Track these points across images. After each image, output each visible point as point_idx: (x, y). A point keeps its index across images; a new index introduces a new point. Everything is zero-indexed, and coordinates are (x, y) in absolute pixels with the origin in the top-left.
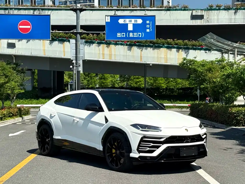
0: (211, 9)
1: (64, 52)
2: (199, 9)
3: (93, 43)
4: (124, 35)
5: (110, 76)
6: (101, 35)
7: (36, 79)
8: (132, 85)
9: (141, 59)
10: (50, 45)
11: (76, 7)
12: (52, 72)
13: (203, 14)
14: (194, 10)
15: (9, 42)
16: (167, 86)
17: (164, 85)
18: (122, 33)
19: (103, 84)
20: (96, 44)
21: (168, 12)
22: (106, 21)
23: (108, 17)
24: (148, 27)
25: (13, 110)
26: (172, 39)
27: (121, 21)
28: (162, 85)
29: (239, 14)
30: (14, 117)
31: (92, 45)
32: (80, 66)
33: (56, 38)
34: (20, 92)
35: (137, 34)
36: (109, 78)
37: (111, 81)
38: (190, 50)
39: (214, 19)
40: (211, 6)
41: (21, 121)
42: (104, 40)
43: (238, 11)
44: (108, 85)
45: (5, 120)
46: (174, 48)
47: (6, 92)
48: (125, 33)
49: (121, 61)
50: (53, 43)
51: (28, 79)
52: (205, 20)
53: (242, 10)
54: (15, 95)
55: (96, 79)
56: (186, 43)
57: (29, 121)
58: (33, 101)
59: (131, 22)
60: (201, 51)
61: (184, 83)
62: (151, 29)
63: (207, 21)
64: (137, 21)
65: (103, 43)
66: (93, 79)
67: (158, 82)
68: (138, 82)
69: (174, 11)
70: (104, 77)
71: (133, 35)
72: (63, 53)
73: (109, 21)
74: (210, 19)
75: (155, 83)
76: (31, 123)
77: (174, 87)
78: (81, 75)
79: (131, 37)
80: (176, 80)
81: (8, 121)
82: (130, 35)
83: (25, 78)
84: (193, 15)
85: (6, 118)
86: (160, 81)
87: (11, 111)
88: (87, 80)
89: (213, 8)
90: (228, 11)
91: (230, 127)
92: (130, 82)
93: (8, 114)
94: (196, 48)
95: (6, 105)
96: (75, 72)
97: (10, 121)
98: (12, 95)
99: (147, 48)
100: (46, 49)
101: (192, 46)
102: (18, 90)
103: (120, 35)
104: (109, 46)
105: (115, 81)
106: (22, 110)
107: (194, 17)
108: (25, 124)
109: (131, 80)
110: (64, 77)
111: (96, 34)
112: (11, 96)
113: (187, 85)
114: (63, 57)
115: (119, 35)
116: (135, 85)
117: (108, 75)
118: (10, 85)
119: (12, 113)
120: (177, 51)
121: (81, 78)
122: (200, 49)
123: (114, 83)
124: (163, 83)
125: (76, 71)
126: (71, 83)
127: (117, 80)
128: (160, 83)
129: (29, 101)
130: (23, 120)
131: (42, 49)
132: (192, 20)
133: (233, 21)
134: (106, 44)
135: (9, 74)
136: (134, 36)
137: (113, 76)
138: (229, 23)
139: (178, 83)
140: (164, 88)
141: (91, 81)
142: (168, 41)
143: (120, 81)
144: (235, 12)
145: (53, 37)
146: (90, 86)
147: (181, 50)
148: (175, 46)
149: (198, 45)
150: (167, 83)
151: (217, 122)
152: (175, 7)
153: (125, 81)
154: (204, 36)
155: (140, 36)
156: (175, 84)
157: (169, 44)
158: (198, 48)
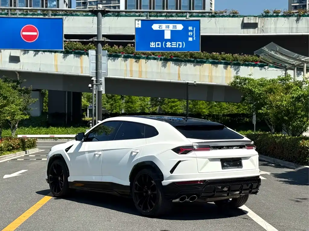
0: (267, 15)
1: (82, 67)
2: (252, 15)
3: (118, 57)
4: (159, 45)
5: (140, 99)
6: (128, 47)
7: (47, 102)
8: (166, 111)
9: (179, 77)
10: (64, 59)
11: (97, 8)
12: (67, 93)
13: (257, 22)
14: (246, 17)
15: (11, 55)
16: (209, 111)
17: (206, 110)
18: (157, 43)
19: (130, 109)
20: (121, 58)
21: (213, 19)
22: (136, 27)
23: (138, 21)
24: (190, 34)
25: (13, 142)
26: (219, 53)
27: (155, 27)
28: (204, 110)
29: (302, 21)
30: (15, 151)
31: (117, 59)
32: (101, 84)
33: (71, 50)
34: (23, 118)
35: (176, 44)
36: (137, 101)
37: (140, 105)
38: (241, 66)
39: (270, 28)
40: (267, 12)
41: (23, 155)
42: (132, 53)
43: (301, 18)
44: (136, 110)
45: (3, 154)
46: (221, 63)
47: (4, 118)
48: (160, 43)
49: (154, 80)
50: (67, 56)
51: (34, 101)
52: (259, 30)
53: (305, 17)
54: (17, 122)
55: (122, 102)
56: (236, 58)
57: (34, 156)
58: (42, 129)
59: (168, 28)
60: (256, 68)
61: (231, 108)
62: (195, 38)
63: (261, 30)
64: (176, 26)
65: (131, 57)
66: (118, 102)
67: (198, 107)
68: (174, 106)
69: (221, 18)
70: (132, 100)
71: (171, 45)
72: (80, 69)
73: (140, 26)
74: (266, 28)
75: (194, 108)
76: (37, 159)
77: (218, 113)
78: (102, 97)
79: (168, 47)
80: (221, 104)
81: (6, 156)
82: (167, 45)
83: (30, 101)
84: (244, 23)
85: (4, 152)
86: (201, 106)
87: (10, 143)
88: (110, 103)
89: (269, 14)
90: (288, 19)
91: (301, 167)
92: (164, 107)
93: (7, 147)
94: (249, 64)
95: (7, 134)
96: (95, 93)
97: (8, 157)
98: (13, 122)
99: (187, 64)
100: (59, 64)
101: (243, 61)
102: (20, 116)
103: (154, 45)
104: (139, 61)
105: (145, 105)
106: (26, 142)
107: (245, 26)
108: (29, 160)
109: (164, 105)
110: (82, 100)
111: (122, 46)
112: (12, 124)
113: (234, 111)
114: (80, 74)
115: (152, 45)
116: (170, 110)
117: (136, 97)
118: (9, 109)
119: (11, 146)
120: (224, 67)
121: (102, 102)
122: (254, 66)
123: (143, 108)
124: (205, 108)
125: (96, 91)
126: (91, 107)
127: (147, 104)
128: (201, 108)
129: (36, 129)
130: (26, 155)
131: (54, 63)
132: (244, 29)
133: (294, 30)
134: (135, 59)
135: (7, 94)
136: (172, 47)
137: (143, 99)
138: (290, 33)
139: (223, 108)
140: (206, 113)
141: (116, 105)
142: (213, 55)
143: (151, 105)
144: (297, 20)
145: (68, 49)
146: (113, 111)
147: (229, 66)
148: (223, 61)
149: (251, 60)
150: (209, 109)
151: (282, 159)
152: (222, 13)
153: (158, 106)
154: (262, 47)
155: (180, 47)
156: (220, 109)
157: (214, 59)
158: (251, 64)
